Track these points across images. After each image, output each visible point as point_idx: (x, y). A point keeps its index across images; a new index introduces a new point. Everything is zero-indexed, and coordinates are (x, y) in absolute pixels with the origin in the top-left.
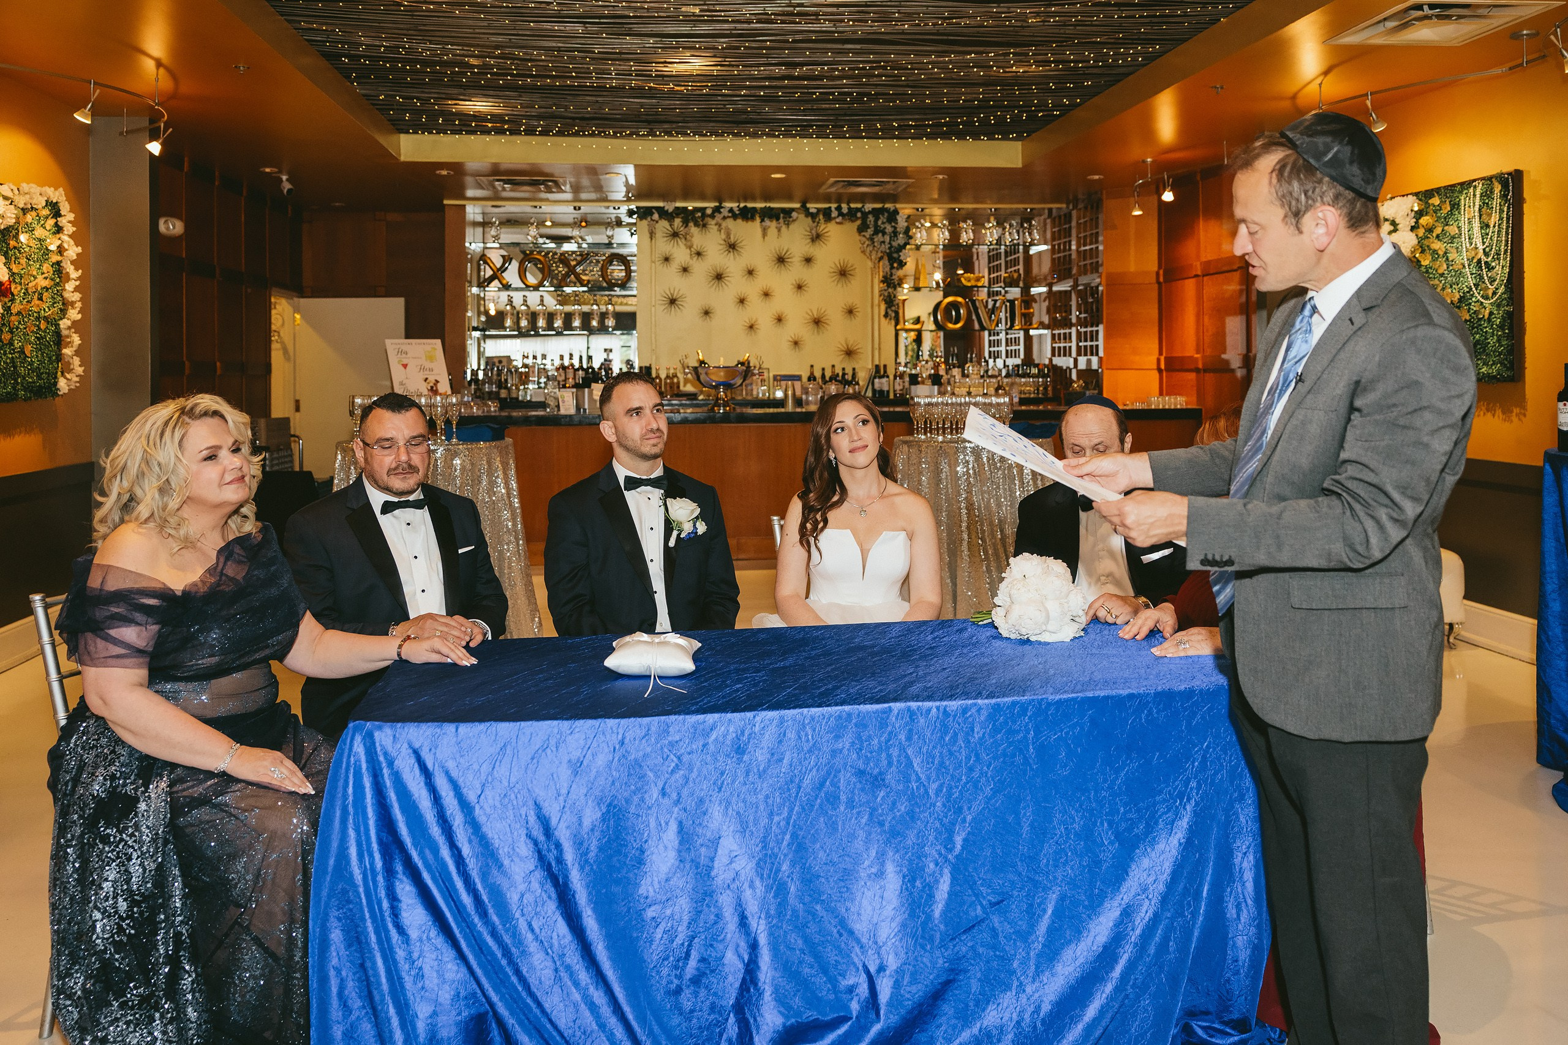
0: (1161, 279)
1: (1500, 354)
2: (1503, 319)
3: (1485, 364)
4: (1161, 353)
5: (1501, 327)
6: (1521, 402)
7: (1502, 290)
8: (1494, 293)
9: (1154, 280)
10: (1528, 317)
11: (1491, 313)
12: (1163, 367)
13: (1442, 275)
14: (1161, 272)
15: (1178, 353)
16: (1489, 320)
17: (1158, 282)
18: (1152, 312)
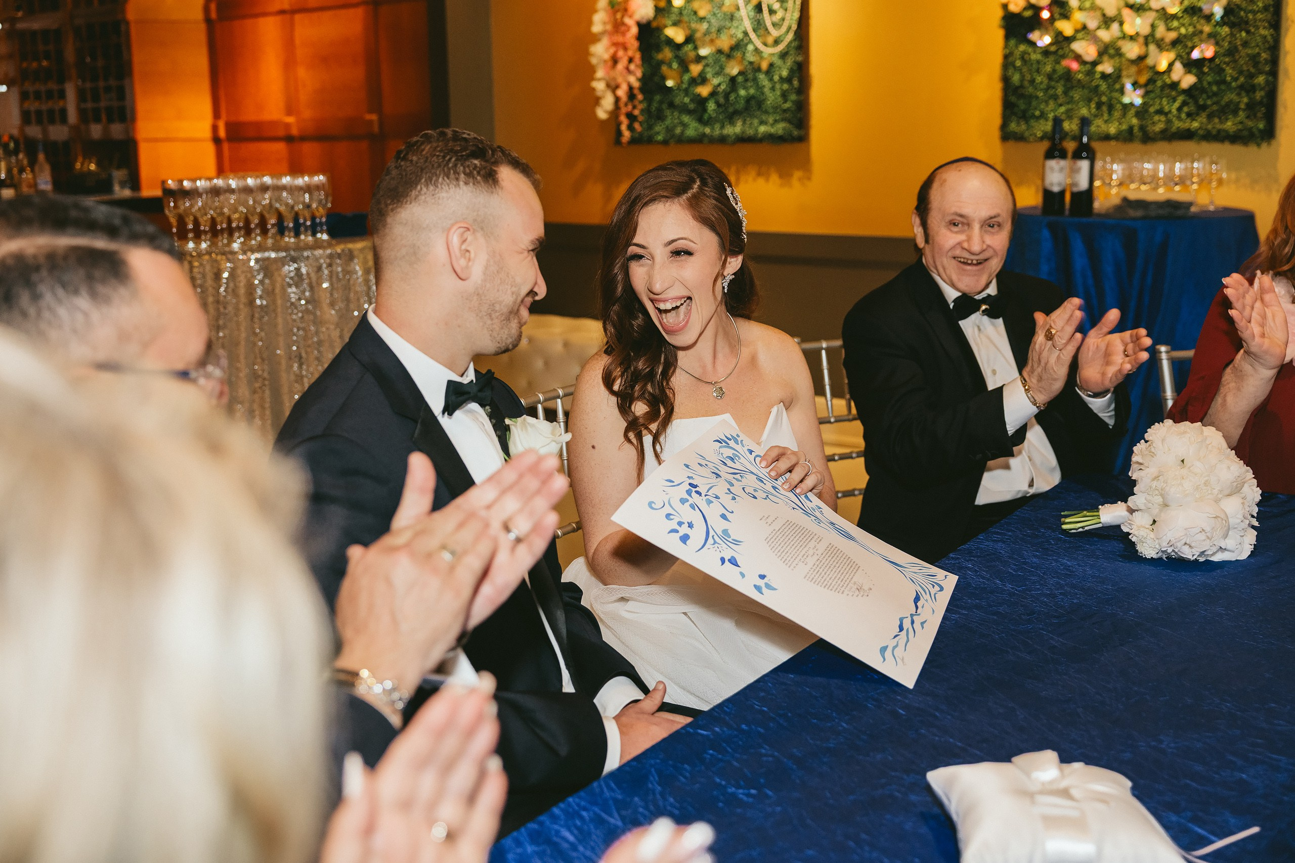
0: (214, 15)
1: (785, 111)
2: (791, 71)
3: (762, 123)
4: (216, 115)
5: (789, 80)
6: (805, 164)
7: (790, 36)
8: (777, 42)
9: (199, 15)
10: (816, 68)
11: (771, 65)
12: (222, 133)
13: (702, 19)
14: (213, 6)
15: (249, 115)
16: (769, 72)
17: (208, 20)
18: (200, 60)
